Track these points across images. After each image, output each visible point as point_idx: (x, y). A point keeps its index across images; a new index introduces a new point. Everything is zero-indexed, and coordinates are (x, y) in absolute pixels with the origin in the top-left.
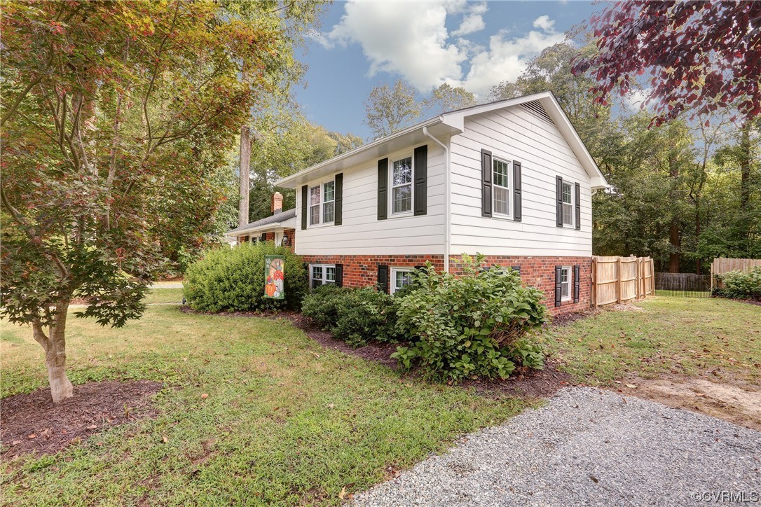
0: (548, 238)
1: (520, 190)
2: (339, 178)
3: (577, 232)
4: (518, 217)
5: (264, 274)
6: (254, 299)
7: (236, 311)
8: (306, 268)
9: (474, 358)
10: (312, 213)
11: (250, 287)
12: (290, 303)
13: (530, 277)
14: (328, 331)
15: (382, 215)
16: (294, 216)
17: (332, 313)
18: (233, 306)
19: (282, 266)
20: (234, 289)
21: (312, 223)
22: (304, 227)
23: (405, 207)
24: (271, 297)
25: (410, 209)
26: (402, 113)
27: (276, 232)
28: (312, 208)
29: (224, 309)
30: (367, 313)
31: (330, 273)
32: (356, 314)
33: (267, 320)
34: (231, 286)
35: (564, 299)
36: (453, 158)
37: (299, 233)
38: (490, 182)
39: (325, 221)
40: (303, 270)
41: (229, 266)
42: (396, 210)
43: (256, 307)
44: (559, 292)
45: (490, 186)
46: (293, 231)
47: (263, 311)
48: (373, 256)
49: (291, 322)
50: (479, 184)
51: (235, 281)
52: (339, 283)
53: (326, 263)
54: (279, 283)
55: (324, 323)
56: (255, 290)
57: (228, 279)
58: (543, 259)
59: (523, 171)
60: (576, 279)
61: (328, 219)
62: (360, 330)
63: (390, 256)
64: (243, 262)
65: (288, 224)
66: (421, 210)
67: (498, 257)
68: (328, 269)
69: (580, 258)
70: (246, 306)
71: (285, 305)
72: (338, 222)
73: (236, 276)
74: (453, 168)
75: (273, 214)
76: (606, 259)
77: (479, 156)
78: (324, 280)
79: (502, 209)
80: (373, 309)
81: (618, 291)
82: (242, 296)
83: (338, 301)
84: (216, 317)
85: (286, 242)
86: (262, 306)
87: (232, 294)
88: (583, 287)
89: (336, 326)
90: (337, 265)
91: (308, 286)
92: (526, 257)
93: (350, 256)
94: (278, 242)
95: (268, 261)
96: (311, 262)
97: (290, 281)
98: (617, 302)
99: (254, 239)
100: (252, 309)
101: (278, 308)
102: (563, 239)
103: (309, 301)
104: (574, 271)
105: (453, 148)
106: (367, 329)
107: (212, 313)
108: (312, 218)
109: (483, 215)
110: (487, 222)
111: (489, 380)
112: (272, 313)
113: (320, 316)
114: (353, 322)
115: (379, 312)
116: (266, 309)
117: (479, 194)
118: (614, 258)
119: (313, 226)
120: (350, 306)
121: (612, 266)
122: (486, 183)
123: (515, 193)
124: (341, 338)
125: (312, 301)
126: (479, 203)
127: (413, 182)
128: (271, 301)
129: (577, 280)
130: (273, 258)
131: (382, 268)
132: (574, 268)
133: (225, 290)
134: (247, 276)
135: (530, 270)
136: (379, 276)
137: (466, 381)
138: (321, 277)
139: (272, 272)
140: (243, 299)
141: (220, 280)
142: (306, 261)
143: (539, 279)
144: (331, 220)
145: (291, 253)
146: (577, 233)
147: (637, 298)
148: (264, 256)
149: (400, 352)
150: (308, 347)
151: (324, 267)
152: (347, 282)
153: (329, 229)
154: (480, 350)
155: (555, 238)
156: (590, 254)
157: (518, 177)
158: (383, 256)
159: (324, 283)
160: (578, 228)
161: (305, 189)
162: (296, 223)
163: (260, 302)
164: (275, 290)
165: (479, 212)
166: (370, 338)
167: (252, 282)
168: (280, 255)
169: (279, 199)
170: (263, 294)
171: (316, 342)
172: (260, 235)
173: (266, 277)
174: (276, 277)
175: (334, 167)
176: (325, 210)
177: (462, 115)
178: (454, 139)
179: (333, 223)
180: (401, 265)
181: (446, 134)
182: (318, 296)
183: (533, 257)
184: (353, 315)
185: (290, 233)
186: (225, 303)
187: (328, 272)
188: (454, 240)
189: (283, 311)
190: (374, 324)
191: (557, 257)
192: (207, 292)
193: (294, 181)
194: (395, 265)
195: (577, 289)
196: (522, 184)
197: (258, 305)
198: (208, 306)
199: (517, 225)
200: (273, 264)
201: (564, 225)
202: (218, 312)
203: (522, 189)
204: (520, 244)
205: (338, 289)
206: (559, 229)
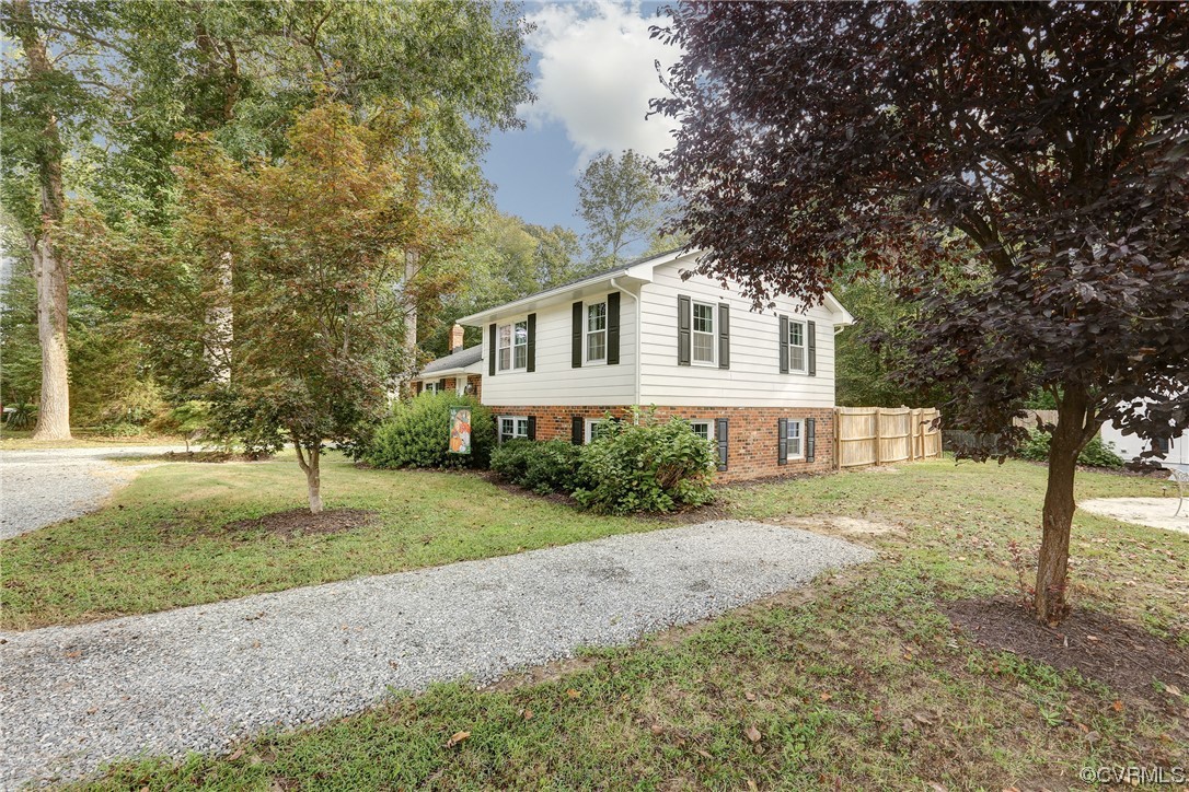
0: (769, 386)
1: (728, 334)
2: (532, 318)
3: (811, 378)
4: (724, 364)
5: (448, 427)
6: (438, 454)
7: (418, 467)
8: (495, 420)
9: (641, 494)
10: (501, 357)
11: (433, 441)
12: (477, 460)
13: (742, 430)
14: (517, 483)
15: (577, 363)
16: (479, 359)
17: (522, 465)
18: (415, 461)
19: (469, 417)
20: (416, 443)
21: (502, 368)
22: (492, 373)
23: (600, 356)
24: (455, 451)
25: (603, 357)
26: (633, 198)
27: (458, 377)
28: (502, 351)
29: (405, 465)
30: (555, 463)
31: (522, 427)
32: (544, 464)
33: (453, 475)
34: (413, 440)
35: (791, 457)
36: (644, 307)
37: (486, 380)
38: (689, 328)
39: (517, 366)
40: (491, 423)
41: (410, 417)
42: (591, 358)
43: (440, 463)
44: (783, 448)
45: (689, 334)
46: (479, 377)
47: (447, 467)
48: (568, 407)
49: (479, 478)
50: (675, 332)
51: (417, 434)
52: (532, 436)
53: (518, 414)
54: (466, 437)
55: (514, 475)
56: (438, 444)
57: (410, 432)
58: (761, 410)
59: (732, 313)
60: (810, 433)
61: (520, 364)
62: (548, 479)
63: (585, 407)
64: (425, 413)
65: (473, 369)
66: (614, 359)
67: (699, 408)
68: (520, 422)
69: (817, 409)
70: (429, 462)
71: (471, 462)
72: (531, 368)
73: (419, 428)
74: (644, 317)
75: (451, 353)
76: (856, 410)
77: (675, 303)
78: (515, 434)
79: (705, 355)
80: (560, 459)
81: (876, 451)
82: (425, 450)
83: (527, 453)
84: (398, 473)
85: (471, 390)
86: (447, 462)
87: (415, 448)
88: (820, 443)
89: (525, 477)
90: (530, 418)
91: (497, 441)
92: (735, 409)
93: (543, 407)
94: (460, 390)
95: (453, 412)
96: (500, 414)
97: (477, 435)
98: (875, 464)
99: (428, 386)
100: (435, 465)
101: (463, 465)
102: (788, 387)
103: (497, 455)
104: (807, 425)
105: (644, 297)
106: (554, 478)
107: (393, 469)
108: (501, 363)
109: (679, 364)
110: (684, 370)
111: (652, 512)
112: (457, 470)
113: (509, 468)
114: (541, 472)
115: (567, 462)
116: (450, 465)
117: (675, 342)
118: (872, 410)
119: (502, 372)
120: (539, 457)
121: (866, 421)
122: (683, 330)
123: (720, 338)
124: (528, 488)
125: (501, 453)
126: (675, 352)
127: (606, 330)
128: (456, 456)
129: (811, 435)
130: (458, 410)
131: (577, 420)
132: (807, 421)
133: (406, 444)
134: (430, 429)
135: (743, 423)
136: (573, 429)
137: (630, 513)
138: (512, 432)
139: (458, 424)
140: (426, 454)
141: (400, 434)
142: (494, 413)
143: (755, 432)
144: (523, 366)
145: (478, 404)
146: (811, 380)
147: (910, 459)
148: (448, 407)
149: (579, 493)
150: (497, 495)
151: (515, 420)
152: (539, 436)
153: (521, 376)
154: (645, 488)
155: (777, 387)
156: (832, 405)
157: (724, 321)
158: (578, 407)
159: (515, 437)
160: (812, 373)
161: (493, 328)
162: (482, 368)
163: (444, 457)
164: (461, 444)
165: (675, 361)
166: (557, 487)
167: (435, 436)
168: (465, 405)
169: (459, 334)
170: (447, 449)
171: (505, 492)
172: (438, 381)
173: (452, 430)
174: (462, 429)
175: (526, 308)
176: (517, 354)
177: (650, 265)
178: (644, 287)
179: (525, 369)
180: (595, 416)
181: (636, 285)
182: (508, 450)
183: (747, 408)
184: (543, 464)
185: (475, 380)
186: (407, 458)
187: (520, 425)
188: (644, 390)
189: (468, 468)
190: (560, 473)
191: (782, 409)
192: (387, 446)
193: (481, 320)
194: (590, 416)
195: (811, 446)
196: (731, 328)
197: (442, 460)
198: (387, 461)
199: (723, 374)
200: (459, 415)
201: (791, 371)
202: (399, 468)
203: (731, 333)
204: (726, 393)
205: (529, 442)
206: (784, 376)
